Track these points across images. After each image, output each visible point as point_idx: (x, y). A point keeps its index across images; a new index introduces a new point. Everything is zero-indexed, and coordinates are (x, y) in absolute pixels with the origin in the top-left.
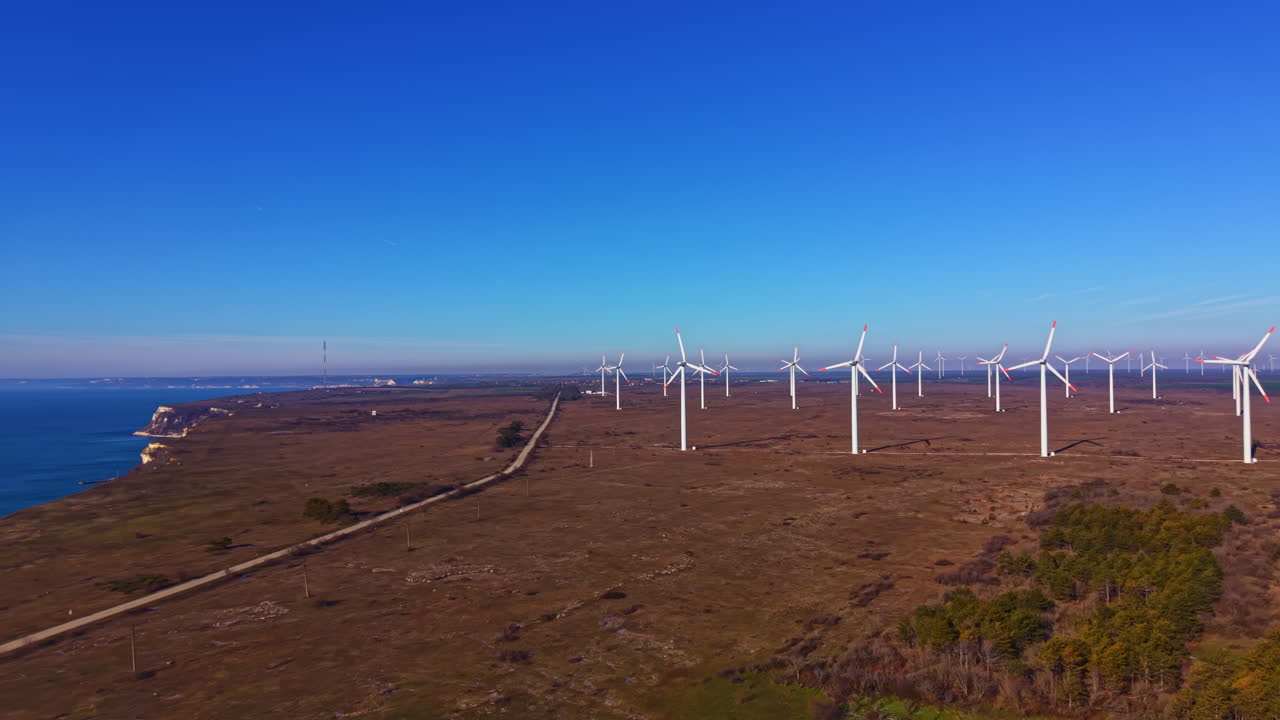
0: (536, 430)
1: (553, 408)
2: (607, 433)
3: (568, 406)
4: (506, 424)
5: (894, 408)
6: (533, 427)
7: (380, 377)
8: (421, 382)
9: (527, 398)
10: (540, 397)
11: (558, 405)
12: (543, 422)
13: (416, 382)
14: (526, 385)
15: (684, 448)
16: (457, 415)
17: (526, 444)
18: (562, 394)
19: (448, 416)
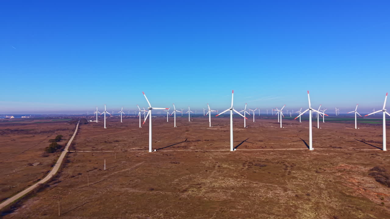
0: (69, 140)
1: (77, 128)
2: (106, 142)
3: (84, 127)
4: (54, 137)
5: (210, 126)
6: (67, 138)
7: (8, 115)
8: (25, 117)
9: (65, 123)
10: (71, 123)
11: (79, 126)
12: (72, 135)
13: (22, 117)
14: (66, 118)
15: (150, 151)
16: (32, 132)
17: (63, 150)
18: (80, 122)
19: (27, 132)
